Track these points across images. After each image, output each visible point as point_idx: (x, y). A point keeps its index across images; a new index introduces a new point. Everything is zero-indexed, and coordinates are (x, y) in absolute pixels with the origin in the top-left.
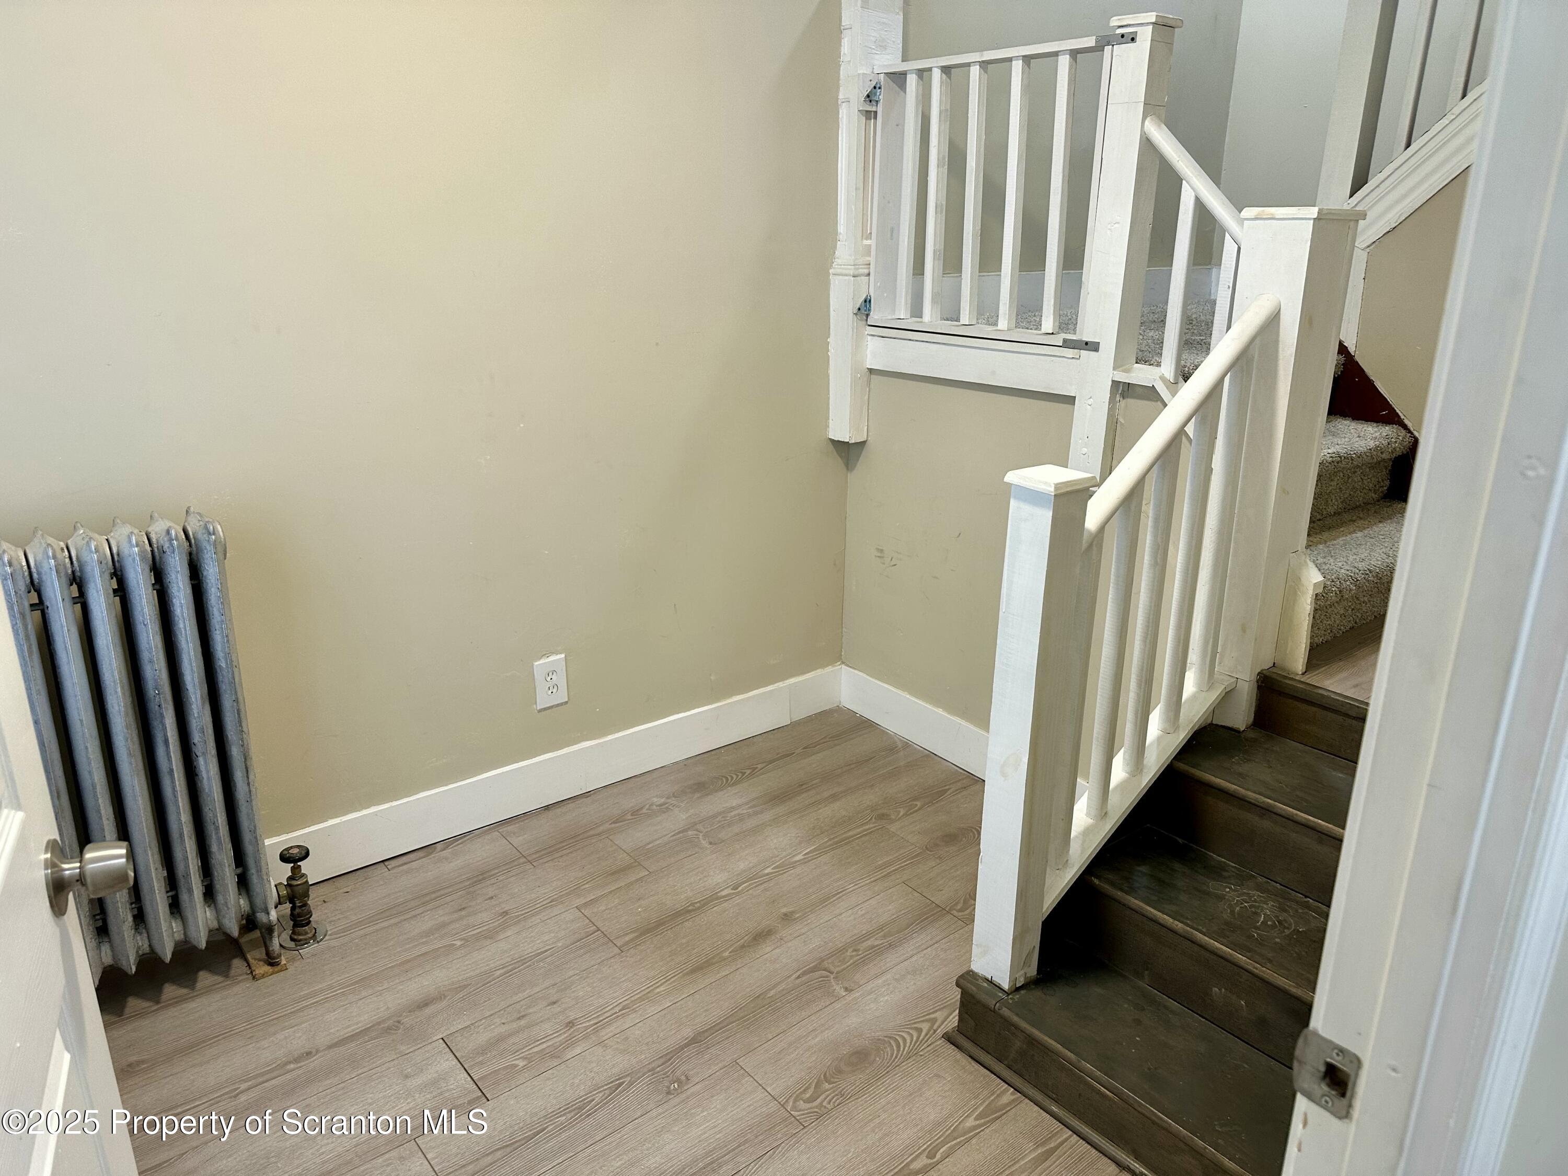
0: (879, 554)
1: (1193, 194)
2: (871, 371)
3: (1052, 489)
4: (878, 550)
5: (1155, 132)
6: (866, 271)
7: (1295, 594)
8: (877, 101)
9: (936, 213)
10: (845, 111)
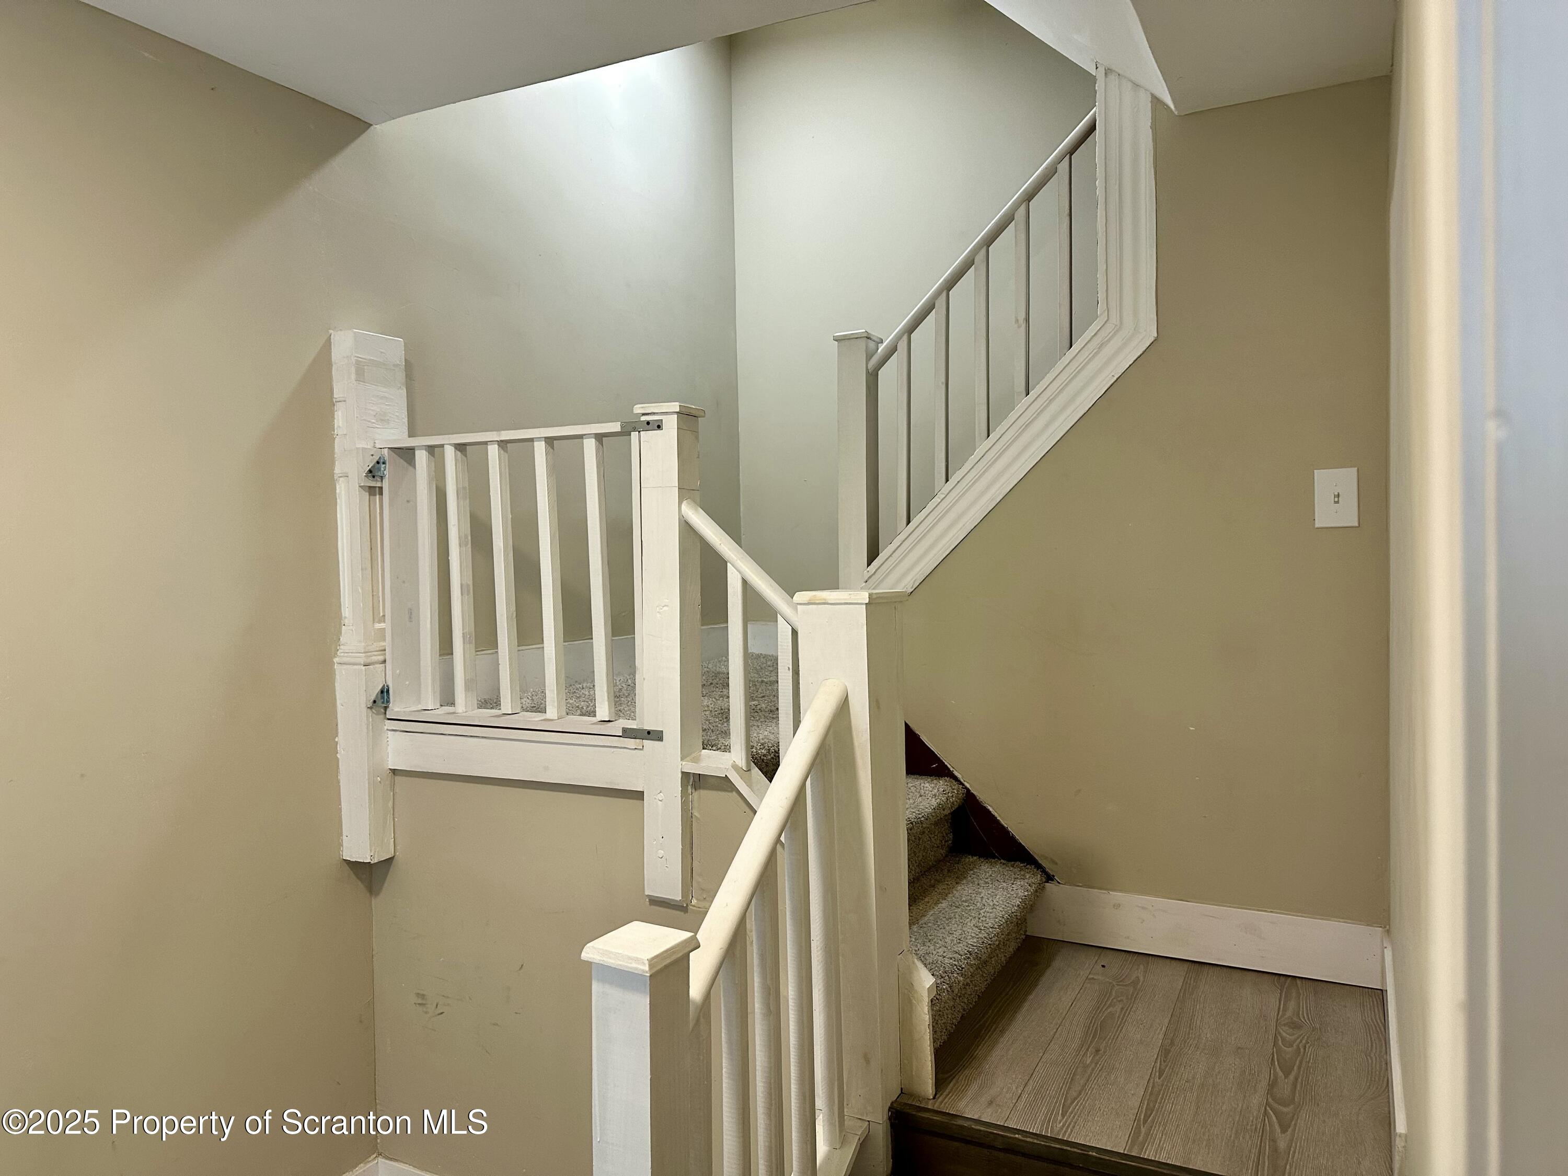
0: (420, 1001)
1: (739, 577)
2: (394, 772)
3: (647, 968)
4: (418, 995)
5: (693, 516)
6: (381, 658)
7: (910, 1002)
8: (382, 477)
9: (462, 594)
10: (343, 486)
